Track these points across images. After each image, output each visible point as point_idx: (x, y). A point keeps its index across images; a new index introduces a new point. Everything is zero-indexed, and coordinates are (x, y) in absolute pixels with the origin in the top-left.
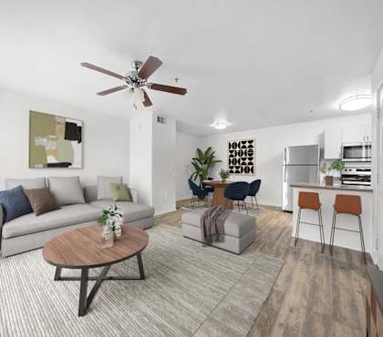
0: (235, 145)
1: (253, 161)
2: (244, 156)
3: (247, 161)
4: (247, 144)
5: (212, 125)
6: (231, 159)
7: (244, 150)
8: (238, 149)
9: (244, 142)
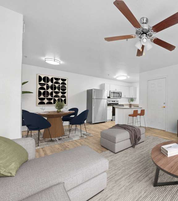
0: (46, 79)
1: (65, 95)
2: (57, 90)
3: (60, 95)
4: (60, 81)
5: (43, 58)
6: (42, 91)
7: (57, 85)
8: (50, 84)
9: (57, 79)
